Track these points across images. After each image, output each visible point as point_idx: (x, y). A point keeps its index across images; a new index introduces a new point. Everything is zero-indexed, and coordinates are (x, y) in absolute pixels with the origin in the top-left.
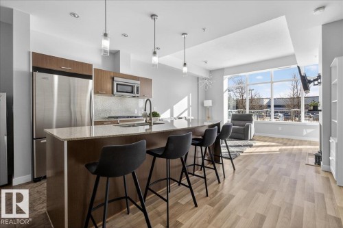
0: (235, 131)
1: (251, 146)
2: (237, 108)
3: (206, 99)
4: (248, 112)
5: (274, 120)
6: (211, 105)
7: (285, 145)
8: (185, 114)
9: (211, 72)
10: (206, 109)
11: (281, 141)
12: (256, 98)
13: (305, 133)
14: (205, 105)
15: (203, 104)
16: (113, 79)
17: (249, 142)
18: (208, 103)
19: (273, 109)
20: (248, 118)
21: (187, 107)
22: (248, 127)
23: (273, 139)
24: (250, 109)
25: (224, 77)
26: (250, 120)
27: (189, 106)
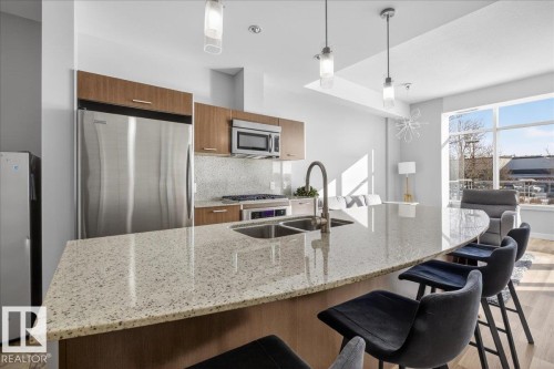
3: (403, 159)
4: (496, 185)
6: (413, 171)
8: (364, 191)
9: (413, 106)
10: (403, 179)
14: (401, 172)
15: (396, 169)
16: (231, 123)
18: (408, 168)
21: (366, 176)
22: (510, 220)
24: (501, 178)
25: (443, 115)
26: (512, 204)
27: (370, 174)
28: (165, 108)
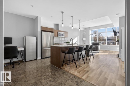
0: (94, 48)
1: (99, 53)
2: (94, 41)
3: (84, 37)
4: (98, 42)
7: (110, 52)
8: (77, 43)
9: (85, 28)
10: (84, 41)
11: (109, 51)
12: (101, 37)
14: (83, 40)
15: (82, 39)
16: (58, 32)
17: (98, 52)
18: (84, 39)
19: (106, 41)
20: (98, 44)
21: (77, 40)
22: (98, 47)
23: (106, 51)
24: (98, 41)
25: (90, 30)
26: (99, 45)
27: (78, 40)
28: (51, 31)
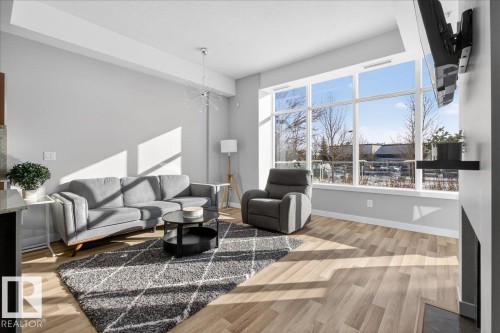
1: (279, 255)
5: (356, 184)
6: (234, 149)
9: (238, 81)
13: (417, 216)
14: (223, 150)
18: (229, 146)
26: (302, 186)
